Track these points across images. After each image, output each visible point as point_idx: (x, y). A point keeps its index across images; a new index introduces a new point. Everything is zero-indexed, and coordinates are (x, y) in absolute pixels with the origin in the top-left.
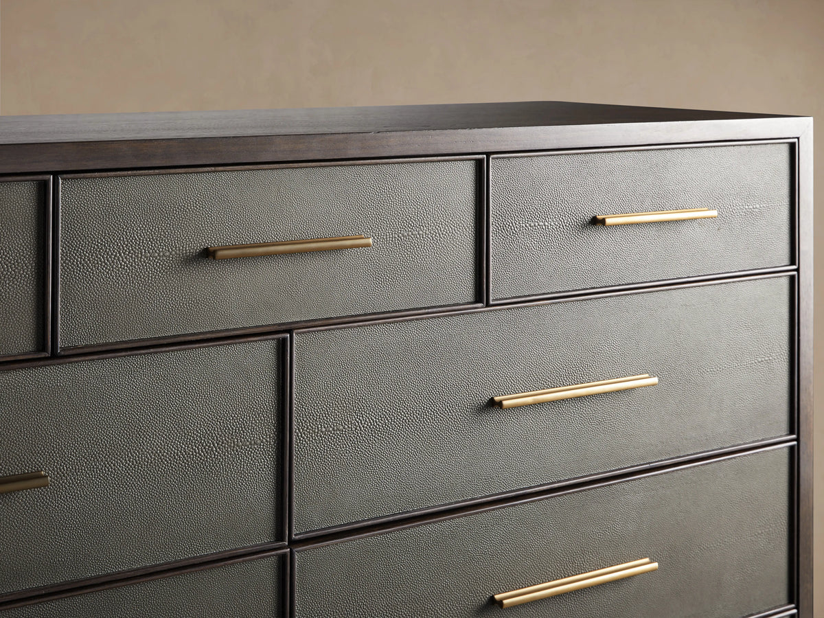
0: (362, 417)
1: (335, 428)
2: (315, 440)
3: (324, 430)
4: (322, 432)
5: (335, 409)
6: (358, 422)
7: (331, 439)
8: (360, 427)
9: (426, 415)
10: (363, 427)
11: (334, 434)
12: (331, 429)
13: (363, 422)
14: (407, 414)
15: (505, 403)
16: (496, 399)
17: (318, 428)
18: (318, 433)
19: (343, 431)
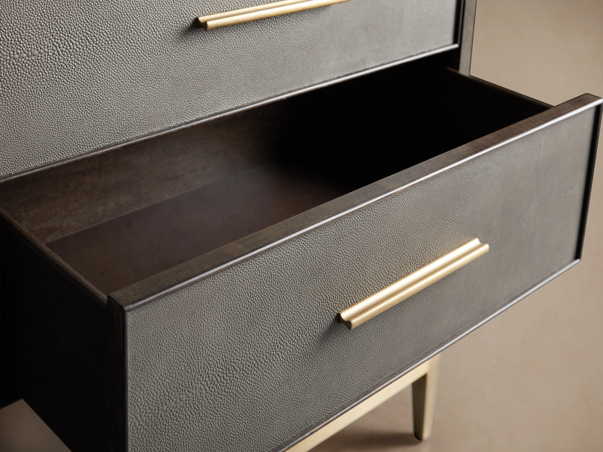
0: (61, 40)
1: (30, 54)
2: (7, 68)
3: (17, 56)
4: (14, 59)
5: (29, 32)
6: (56, 47)
7: (26, 67)
8: (58, 52)
9: (129, 35)
10: (62, 51)
11: (28, 60)
12: (25, 55)
13: (61, 46)
14: (110, 34)
15: (210, 24)
16: (201, 19)
17: (10, 54)
18: (10, 60)
19: (38, 56)
